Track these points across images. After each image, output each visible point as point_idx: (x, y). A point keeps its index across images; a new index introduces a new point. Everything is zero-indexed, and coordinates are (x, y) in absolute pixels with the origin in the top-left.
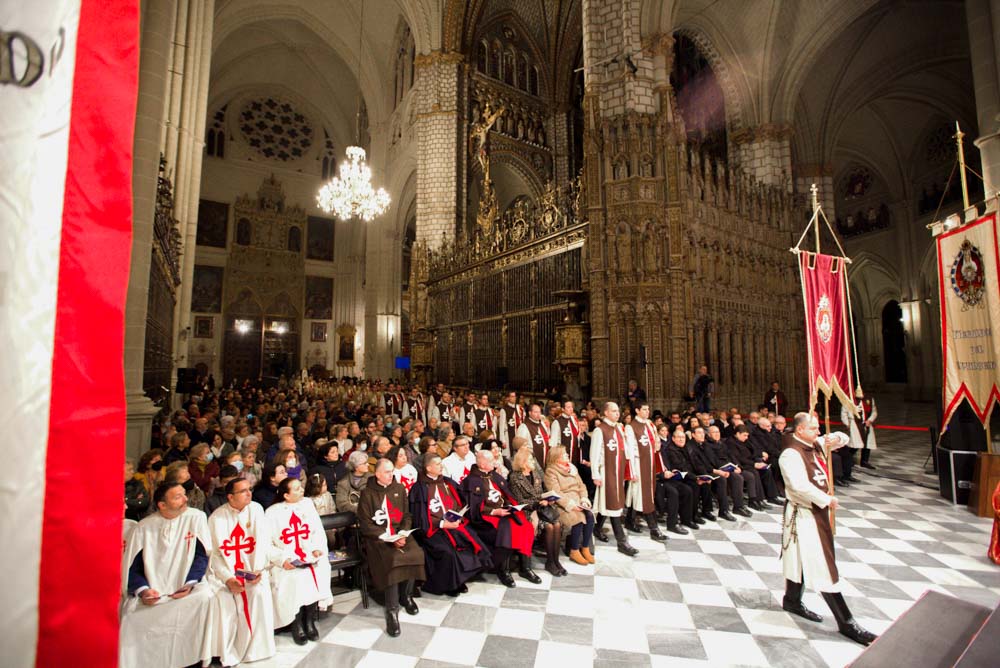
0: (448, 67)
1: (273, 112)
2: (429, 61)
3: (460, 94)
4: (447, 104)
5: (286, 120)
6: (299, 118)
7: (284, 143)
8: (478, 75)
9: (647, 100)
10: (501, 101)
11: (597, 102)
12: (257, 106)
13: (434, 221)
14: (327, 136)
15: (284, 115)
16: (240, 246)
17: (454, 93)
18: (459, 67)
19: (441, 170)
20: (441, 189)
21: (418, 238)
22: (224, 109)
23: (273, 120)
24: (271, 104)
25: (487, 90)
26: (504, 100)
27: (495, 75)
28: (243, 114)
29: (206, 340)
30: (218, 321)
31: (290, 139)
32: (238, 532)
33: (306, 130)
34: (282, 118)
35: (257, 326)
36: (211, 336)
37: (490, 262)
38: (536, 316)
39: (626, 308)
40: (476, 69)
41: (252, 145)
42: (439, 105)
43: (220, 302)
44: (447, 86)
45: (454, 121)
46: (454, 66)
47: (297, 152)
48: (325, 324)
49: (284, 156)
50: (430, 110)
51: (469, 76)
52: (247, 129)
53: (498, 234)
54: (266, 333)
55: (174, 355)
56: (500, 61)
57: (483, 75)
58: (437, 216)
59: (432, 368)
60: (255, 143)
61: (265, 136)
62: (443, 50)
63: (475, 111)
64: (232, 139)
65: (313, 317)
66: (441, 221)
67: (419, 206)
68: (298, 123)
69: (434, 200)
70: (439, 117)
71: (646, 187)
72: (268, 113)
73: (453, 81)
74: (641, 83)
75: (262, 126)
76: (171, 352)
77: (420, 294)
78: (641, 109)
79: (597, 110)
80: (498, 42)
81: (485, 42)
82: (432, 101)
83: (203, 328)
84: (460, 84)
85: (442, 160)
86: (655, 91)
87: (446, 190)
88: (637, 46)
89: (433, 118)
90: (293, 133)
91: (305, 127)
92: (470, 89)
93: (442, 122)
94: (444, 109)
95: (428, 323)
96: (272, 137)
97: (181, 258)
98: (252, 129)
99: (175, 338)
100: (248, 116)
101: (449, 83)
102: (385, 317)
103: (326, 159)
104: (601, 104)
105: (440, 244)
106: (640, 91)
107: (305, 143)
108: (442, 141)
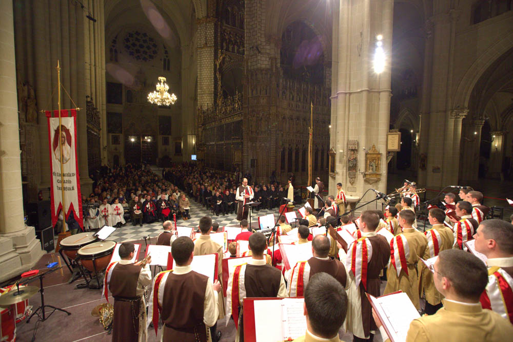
0: (210, 25)
1: (139, 38)
2: (202, 22)
3: (216, 37)
4: (210, 43)
5: (145, 41)
6: (151, 40)
7: (145, 53)
8: (225, 26)
9: (266, 63)
10: (237, 37)
11: (248, 62)
12: (131, 35)
13: (205, 97)
14: (165, 48)
15: (144, 39)
16: (129, 103)
17: (213, 38)
18: (215, 25)
19: (207, 74)
20: (207, 83)
21: (199, 105)
22: (116, 38)
23: (139, 42)
24: (137, 33)
25: (230, 33)
26: (239, 37)
27: (234, 25)
28: (125, 39)
29: (118, 145)
30: (122, 136)
31: (148, 51)
32: (105, 209)
33: (155, 46)
34: (143, 40)
35: (138, 139)
36: (119, 144)
37: (220, 120)
38: (233, 144)
39: (254, 145)
40: (224, 23)
41: (130, 55)
42: (206, 43)
43: (121, 128)
44: (210, 34)
45: (213, 51)
46: (213, 24)
47: (151, 57)
48: (168, 137)
49: (145, 59)
50: (203, 46)
51: (221, 27)
52: (128, 47)
53: (223, 108)
54: (142, 142)
55: (102, 157)
56: (237, 17)
57: (228, 26)
58: (206, 95)
59: (205, 160)
60: (131, 54)
61: (136, 50)
62: (208, 16)
63: (224, 44)
64: (121, 53)
65: (163, 134)
66: (208, 98)
67: (199, 90)
68: (151, 42)
69: (205, 88)
70: (206, 49)
71: (263, 99)
72: (136, 38)
73: (213, 31)
74: (264, 55)
75: (134, 45)
76: (100, 156)
77: (199, 129)
78: (263, 66)
79: (248, 66)
80: (236, 7)
81: (229, 9)
82: (203, 42)
83: (116, 140)
84: (216, 32)
85: (208, 70)
86: (270, 58)
87: (210, 83)
88: (263, 40)
89: (204, 50)
90: (149, 48)
91: (154, 44)
92: (221, 34)
93: (208, 52)
94: (209, 45)
95: (203, 142)
96: (139, 50)
97: (101, 119)
98: (130, 47)
99: (102, 150)
100: (127, 40)
101: (211, 32)
102: (191, 136)
103: (165, 60)
104: (249, 64)
105: (206, 109)
106: (263, 59)
107: (155, 52)
108: (207, 61)
